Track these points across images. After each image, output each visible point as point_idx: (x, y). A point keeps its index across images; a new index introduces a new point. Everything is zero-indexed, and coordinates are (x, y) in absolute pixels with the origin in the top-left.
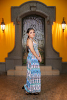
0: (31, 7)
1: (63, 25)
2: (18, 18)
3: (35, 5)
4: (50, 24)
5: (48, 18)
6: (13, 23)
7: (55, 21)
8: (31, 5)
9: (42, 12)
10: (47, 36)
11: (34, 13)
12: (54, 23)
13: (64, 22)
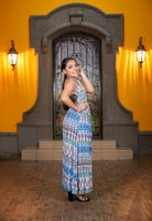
0: (71, 16)
1: (139, 53)
2: (45, 40)
3: (80, 12)
4: (113, 51)
5: (108, 39)
6: (33, 50)
7: (122, 45)
8: (72, 12)
9: (94, 26)
10: (105, 77)
11: (78, 29)
12: (120, 49)
13: (142, 47)
